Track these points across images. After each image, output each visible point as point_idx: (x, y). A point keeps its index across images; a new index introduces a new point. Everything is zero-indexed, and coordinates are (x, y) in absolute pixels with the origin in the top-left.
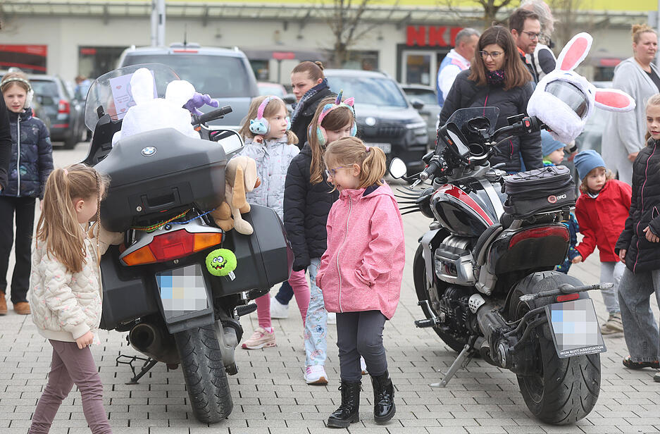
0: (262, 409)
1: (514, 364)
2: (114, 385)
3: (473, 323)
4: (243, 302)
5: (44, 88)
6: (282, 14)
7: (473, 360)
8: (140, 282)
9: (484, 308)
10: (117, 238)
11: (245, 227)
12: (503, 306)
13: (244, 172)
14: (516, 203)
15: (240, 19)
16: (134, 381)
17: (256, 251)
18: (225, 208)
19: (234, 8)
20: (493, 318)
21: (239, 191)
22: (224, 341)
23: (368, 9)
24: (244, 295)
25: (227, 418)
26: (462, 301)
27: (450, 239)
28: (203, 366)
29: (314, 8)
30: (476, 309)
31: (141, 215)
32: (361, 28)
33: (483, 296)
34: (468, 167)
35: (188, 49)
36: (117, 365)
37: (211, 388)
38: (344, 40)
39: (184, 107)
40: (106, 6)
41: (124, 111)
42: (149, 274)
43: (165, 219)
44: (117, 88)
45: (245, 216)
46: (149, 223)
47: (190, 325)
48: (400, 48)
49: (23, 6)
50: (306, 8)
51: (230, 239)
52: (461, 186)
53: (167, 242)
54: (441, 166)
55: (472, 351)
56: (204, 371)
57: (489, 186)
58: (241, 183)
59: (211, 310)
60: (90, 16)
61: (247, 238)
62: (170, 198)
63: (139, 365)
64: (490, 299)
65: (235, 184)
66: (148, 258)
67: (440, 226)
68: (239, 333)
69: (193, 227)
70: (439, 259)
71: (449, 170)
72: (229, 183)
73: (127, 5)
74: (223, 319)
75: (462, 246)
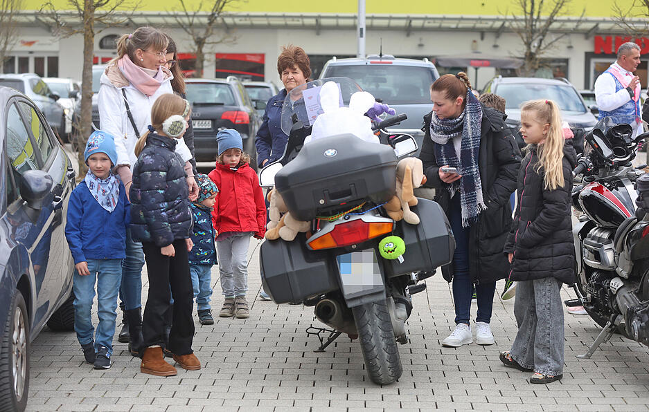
0: (429, 374)
1: (645, 338)
2: (304, 353)
3: (614, 303)
4: (413, 282)
5: (259, 94)
6: (479, 25)
7: (614, 335)
8: (323, 263)
9: (623, 289)
10: (304, 227)
11: (413, 218)
12: (638, 288)
13: (412, 170)
14: (645, 199)
15: (440, 30)
16: (322, 349)
17: (422, 239)
18: (396, 201)
19: (434, 19)
20: (629, 299)
21: (406, 187)
22: (396, 314)
23: (556, 21)
24: (414, 276)
25: (398, 381)
26: (605, 283)
27: (595, 230)
28: (377, 335)
29: (506, 20)
30: (616, 291)
31: (323, 207)
32: (549, 38)
33: (622, 279)
34: (612, 167)
35: (383, 61)
36: (308, 336)
37: (383, 354)
38: (533, 50)
39: (366, 115)
40: (318, 18)
41: (314, 118)
42: (331, 257)
43: (344, 210)
44: (309, 98)
45: (413, 208)
46: (331, 213)
47: (365, 301)
48: (588, 56)
49: (243, 19)
50: (502, 20)
51: (400, 228)
52: (606, 184)
53: (346, 230)
54: (587, 167)
55: (613, 327)
56: (377, 340)
57: (629, 184)
58: (409, 180)
59: (383, 288)
60: (304, 27)
61: (414, 227)
62: (349, 193)
63: (326, 336)
64: (628, 281)
65: (404, 181)
66: (330, 243)
67: (588, 219)
68: (409, 309)
69: (368, 218)
70: (586, 247)
71: (596, 170)
72: (399, 181)
73: (337, 17)
74: (395, 296)
75: (606, 235)
